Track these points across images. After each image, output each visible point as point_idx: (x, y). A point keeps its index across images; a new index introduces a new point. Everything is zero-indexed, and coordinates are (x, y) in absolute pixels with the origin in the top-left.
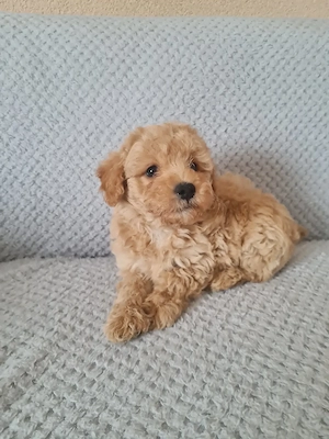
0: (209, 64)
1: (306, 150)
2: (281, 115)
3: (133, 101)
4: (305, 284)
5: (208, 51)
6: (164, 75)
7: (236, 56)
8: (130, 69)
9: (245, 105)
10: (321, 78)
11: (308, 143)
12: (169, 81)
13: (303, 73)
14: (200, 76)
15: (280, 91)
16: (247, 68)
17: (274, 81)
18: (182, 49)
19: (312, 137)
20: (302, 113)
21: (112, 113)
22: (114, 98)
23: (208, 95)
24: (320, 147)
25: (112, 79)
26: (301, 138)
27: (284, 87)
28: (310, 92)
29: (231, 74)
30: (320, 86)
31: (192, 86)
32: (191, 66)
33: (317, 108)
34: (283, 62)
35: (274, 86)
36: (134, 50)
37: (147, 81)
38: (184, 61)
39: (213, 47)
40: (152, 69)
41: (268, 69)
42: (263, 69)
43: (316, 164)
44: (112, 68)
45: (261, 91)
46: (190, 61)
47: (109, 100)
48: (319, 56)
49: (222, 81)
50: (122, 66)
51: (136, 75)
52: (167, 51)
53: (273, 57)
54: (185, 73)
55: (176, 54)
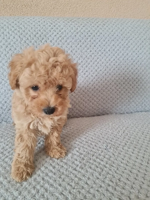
0: (24, 39)
5: (23, 33)
7: (37, 35)
10: (79, 45)
12: (4, 47)
13: (70, 43)
14: (19, 44)
16: (43, 41)
18: (10, 32)
28: (74, 51)
29: (35, 44)
30: (79, 49)
31: (16, 49)
33: (78, 59)
34: (60, 38)
38: (11, 38)
39: (26, 31)
41: (53, 41)
42: (51, 41)
46: (14, 38)
48: (78, 36)
52: (3, 33)
53: (56, 36)
54: (12, 43)
55: (8, 34)
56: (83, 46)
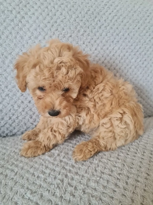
0: (74, 16)
1: (130, 68)
2: (116, 48)
3: (26, 38)
4: (135, 151)
5: (72, 9)
6: (46, 22)
7: (89, 13)
8: (23, 17)
9: (95, 41)
10: (137, 27)
11: (131, 64)
12: (49, 25)
13: (127, 24)
14: (68, 23)
15: (115, 34)
16: (96, 20)
17: (111, 28)
18: (56, 7)
19: (133, 60)
20: (127, 47)
21: (12, 45)
22: (14, 35)
23: (73, 35)
24: (138, 66)
25: (12, 23)
26: (127, 61)
27: (117, 31)
28: (131, 35)
29: (87, 23)
30: (137, 31)
31: (63, 29)
32: (62, 18)
33: (135, 44)
34: (116, 18)
35: (112, 31)
36: (25, 6)
37: (34, 25)
38: (58, 14)
39: (76, 7)
40: (38, 18)
41: (108, 21)
42: (105, 21)
43: (136, 76)
44: (12, 17)
45: (104, 34)
46: (61, 14)
47: (10, 37)
48: (135, 15)
49: (81, 27)
50: (18, 16)
51: (28, 21)
52: (47, 7)
53: (110, 14)
54: (58, 21)
55: (53, 9)
56: (142, 28)
